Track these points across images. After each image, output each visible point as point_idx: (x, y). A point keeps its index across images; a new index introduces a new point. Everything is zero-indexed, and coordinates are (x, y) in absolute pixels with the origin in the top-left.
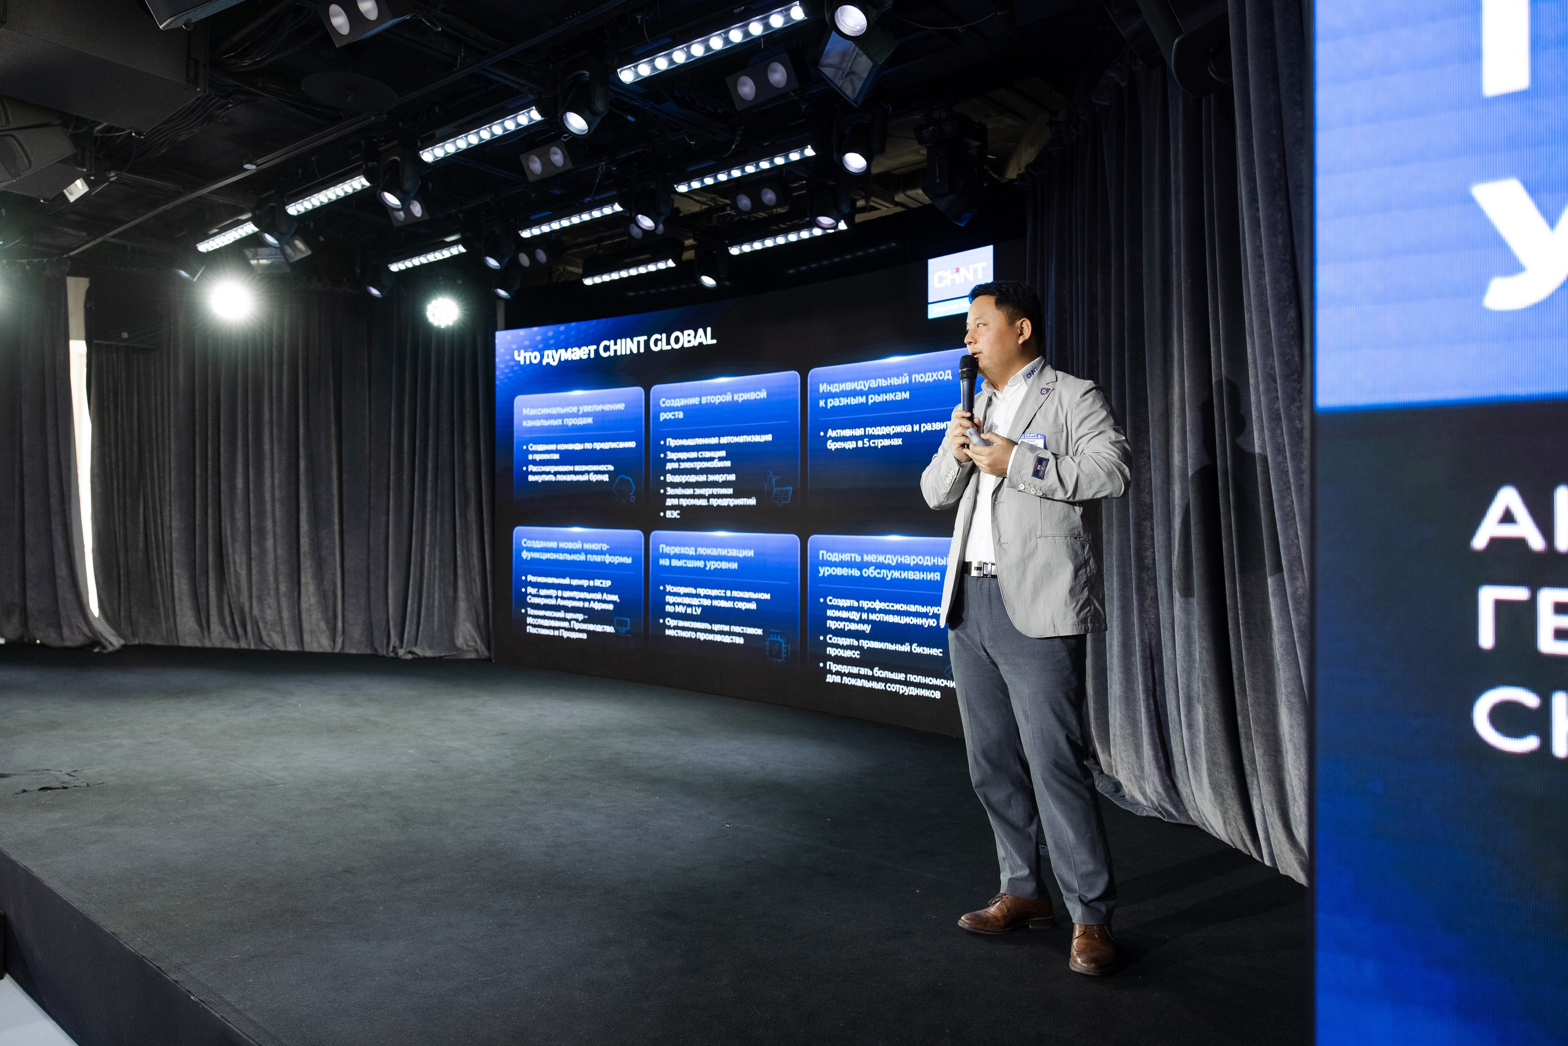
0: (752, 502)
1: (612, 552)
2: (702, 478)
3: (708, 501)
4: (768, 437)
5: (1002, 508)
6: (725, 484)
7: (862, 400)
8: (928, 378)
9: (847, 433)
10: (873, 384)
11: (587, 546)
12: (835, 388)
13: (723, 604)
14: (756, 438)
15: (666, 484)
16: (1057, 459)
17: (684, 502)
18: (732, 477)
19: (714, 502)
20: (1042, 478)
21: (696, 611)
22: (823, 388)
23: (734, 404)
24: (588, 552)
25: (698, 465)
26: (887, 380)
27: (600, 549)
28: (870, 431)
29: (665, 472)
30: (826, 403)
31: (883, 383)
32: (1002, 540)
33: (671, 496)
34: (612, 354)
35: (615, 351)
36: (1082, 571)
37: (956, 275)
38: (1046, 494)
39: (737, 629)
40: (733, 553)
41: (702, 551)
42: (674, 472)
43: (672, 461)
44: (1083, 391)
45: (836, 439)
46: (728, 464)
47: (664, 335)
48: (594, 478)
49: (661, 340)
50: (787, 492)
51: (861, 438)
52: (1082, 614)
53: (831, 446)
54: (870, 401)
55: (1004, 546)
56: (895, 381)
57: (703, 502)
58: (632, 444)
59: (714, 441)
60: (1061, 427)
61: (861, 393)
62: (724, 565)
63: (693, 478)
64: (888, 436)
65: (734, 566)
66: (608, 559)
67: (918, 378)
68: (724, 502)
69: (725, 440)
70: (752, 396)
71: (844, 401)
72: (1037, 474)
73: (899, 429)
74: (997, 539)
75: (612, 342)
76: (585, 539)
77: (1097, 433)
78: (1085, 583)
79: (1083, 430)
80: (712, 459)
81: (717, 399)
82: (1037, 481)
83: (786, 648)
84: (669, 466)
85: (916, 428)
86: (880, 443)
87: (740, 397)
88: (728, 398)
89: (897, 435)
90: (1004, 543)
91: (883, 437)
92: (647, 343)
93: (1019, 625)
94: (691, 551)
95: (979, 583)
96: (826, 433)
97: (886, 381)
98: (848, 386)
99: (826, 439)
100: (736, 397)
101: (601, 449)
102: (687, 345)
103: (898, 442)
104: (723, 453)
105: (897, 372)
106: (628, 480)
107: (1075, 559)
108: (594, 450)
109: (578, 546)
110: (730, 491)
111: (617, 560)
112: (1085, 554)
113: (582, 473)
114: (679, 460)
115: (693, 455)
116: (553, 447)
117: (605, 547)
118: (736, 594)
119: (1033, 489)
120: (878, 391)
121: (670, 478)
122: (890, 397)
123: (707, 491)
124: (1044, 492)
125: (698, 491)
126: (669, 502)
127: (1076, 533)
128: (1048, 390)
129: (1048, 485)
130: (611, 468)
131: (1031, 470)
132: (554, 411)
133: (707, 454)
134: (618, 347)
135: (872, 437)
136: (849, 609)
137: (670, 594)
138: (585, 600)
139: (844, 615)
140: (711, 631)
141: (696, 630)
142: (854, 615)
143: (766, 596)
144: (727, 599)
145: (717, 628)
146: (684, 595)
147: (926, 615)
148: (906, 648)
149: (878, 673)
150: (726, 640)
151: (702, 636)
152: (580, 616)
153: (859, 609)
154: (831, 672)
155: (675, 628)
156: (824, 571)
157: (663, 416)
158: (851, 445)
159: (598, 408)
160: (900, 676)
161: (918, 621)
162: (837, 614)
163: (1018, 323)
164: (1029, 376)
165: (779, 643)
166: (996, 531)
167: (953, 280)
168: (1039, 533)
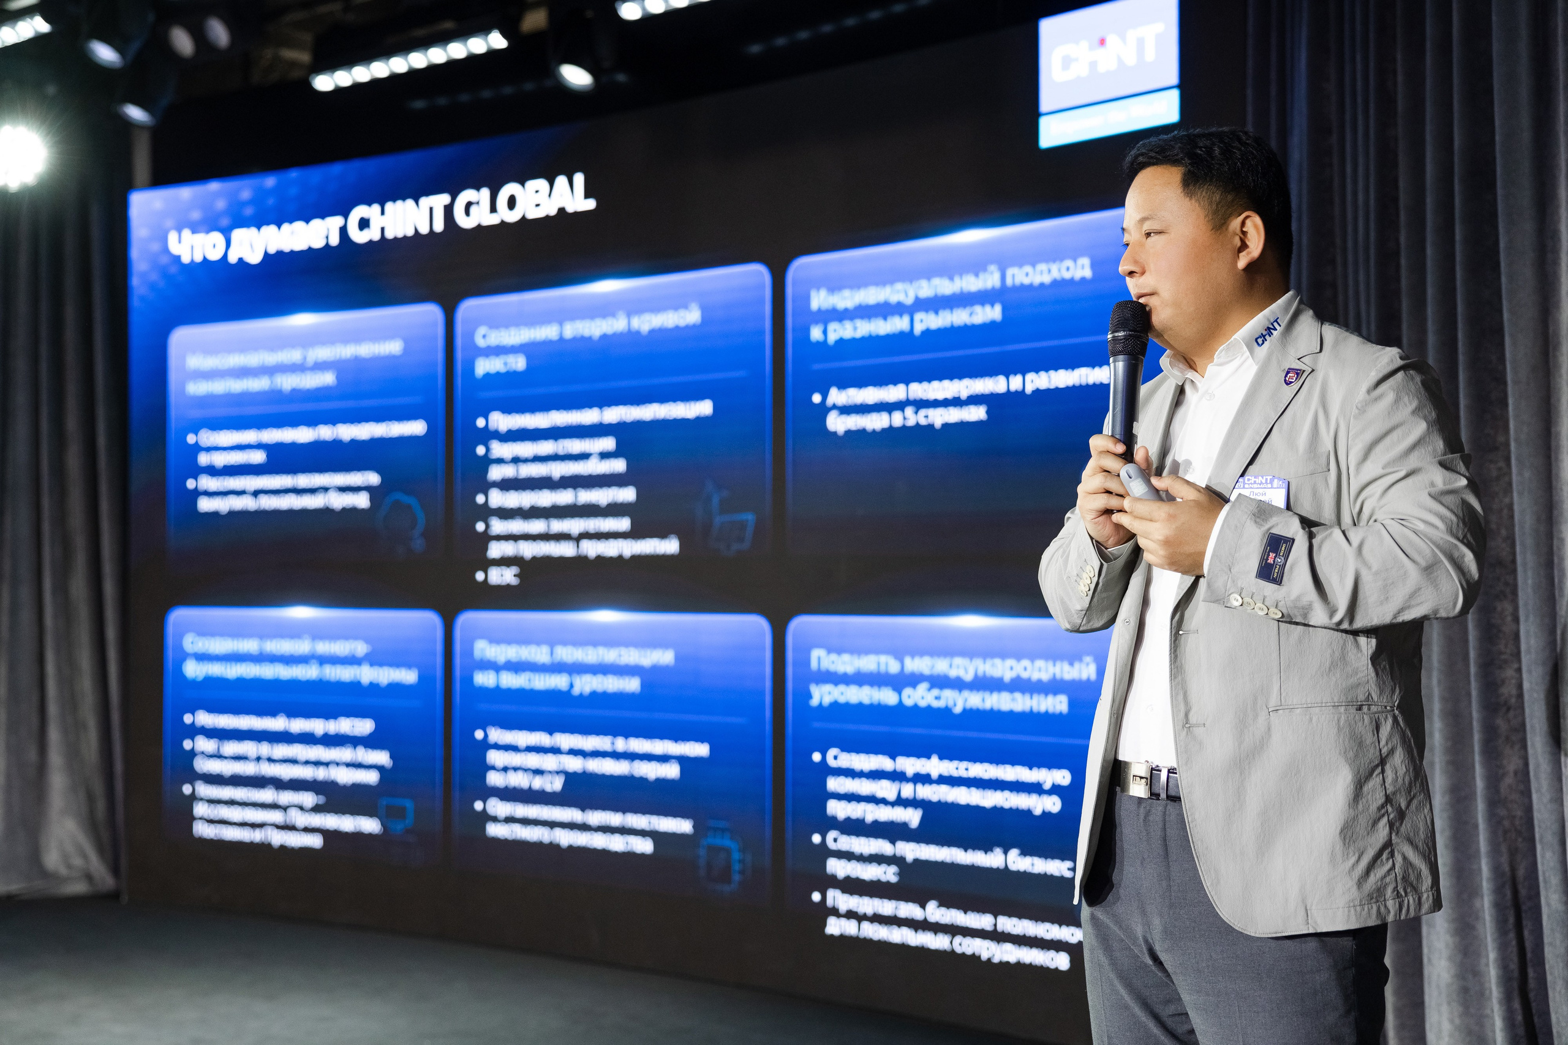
0: (670, 546)
1: (374, 659)
2: (565, 497)
3: (578, 547)
4: (705, 408)
5: (1192, 643)
6: (614, 510)
7: (904, 324)
8: (1041, 275)
9: (870, 395)
10: (926, 289)
11: (324, 648)
12: (846, 300)
13: (610, 766)
14: (680, 410)
15: (486, 513)
16: (1311, 536)
17: (529, 550)
18: (627, 494)
19: (592, 549)
20: (1278, 581)
21: (552, 783)
22: (819, 300)
23: (632, 336)
24: (324, 660)
25: (557, 470)
26: (954, 282)
27: (350, 653)
28: (919, 390)
29: (485, 487)
30: (825, 332)
31: (945, 287)
32: (1193, 718)
33: (499, 538)
34: (375, 236)
35: (383, 229)
36: (1375, 781)
38: (1289, 616)
39: (638, 822)
40: (631, 656)
41: (567, 654)
42: (507, 485)
43: (500, 461)
44: (1374, 376)
45: (847, 410)
46: (619, 466)
47: (484, 193)
48: (339, 501)
49: (478, 203)
50: (743, 526)
51: (900, 406)
52: (1373, 879)
53: (837, 423)
54: (918, 328)
55: (1198, 731)
56: (971, 284)
57: (566, 550)
58: (416, 428)
59: (589, 416)
60: (1324, 461)
61: (899, 309)
62: (612, 684)
63: (545, 498)
64: (956, 402)
65: (632, 685)
66: (367, 674)
67: (1020, 276)
68: (611, 549)
69: (613, 415)
70: (669, 319)
71: (863, 328)
72: (1268, 572)
73: (982, 387)
74: (1182, 715)
75: (375, 209)
76: (316, 632)
77: (1402, 474)
78: (1379, 809)
79: (1372, 468)
80: (584, 456)
81: (595, 328)
82: (1268, 588)
83: (743, 861)
84: (496, 473)
85: (1016, 383)
86: (939, 417)
87: (645, 323)
88: (617, 325)
89: (974, 400)
90: (1197, 725)
91: (946, 403)
92: (449, 210)
93: (1228, 910)
94: (540, 654)
95: (1142, 811)
96: (824, 397)
97: (951, 284)
98: (872, 295)
99: (824, 410)
100: (635, 324)
101: (353, 439)
102: (533, 213)
103: (979, 414)
104: (608, 443)
105: (975, 263)
106: (409, 507)
107: (1356, 756)
108: (337, 443)
109: (303, 647)
110: (623, 524)
111: (385, 676)
112: (1383, 743)
113: (312, 491)
114: (516, 460)
115: (546, 447)
116: (250, 436)
117: (360, 648)
118: (635, 744)
119: (1259, 605)
120: (935, 304)
121: (497, 499)
122: (960, 317)
123: (574, 526)
124: (1285, 611)
125: (558, 526)
126: (496, 550)
127: (1361, 697)
128: (1298, 373)
129: (1293, 595)
130: (373, 478)
131: (1254, 564)
132: (253, 359)
133: (575, 446)
134: (387, 221)
135: (921, 404)
136: (876, 775)
137: (497, 747)
138: (317, 763)
139: (864, 787)
140: (584, 827)
141: (552, 825)
142: (886, 789)
143: (700, 750)
144: (616, 755)
145: (596, 817)
146: (530, 749)
147: (1035, 788)
148: (993, 859)
149: (934, 912)
150: (616, 844)
151: (565, 838)
152: (308, 799)
153: (897, 776)
154: (835, 912)
155: (510, 820)
156: (822, 695)
157: (484, 367)
158: (876, 422)
159: (347, 351)
160: (984, 921)
161: (1021, 801)
162: (850, 785)
163: (1236, 223)
164: (1260, 341)
165: (728, 851)
166: (1181, 697)
167: (1093, 65)
168: (1273, 702)
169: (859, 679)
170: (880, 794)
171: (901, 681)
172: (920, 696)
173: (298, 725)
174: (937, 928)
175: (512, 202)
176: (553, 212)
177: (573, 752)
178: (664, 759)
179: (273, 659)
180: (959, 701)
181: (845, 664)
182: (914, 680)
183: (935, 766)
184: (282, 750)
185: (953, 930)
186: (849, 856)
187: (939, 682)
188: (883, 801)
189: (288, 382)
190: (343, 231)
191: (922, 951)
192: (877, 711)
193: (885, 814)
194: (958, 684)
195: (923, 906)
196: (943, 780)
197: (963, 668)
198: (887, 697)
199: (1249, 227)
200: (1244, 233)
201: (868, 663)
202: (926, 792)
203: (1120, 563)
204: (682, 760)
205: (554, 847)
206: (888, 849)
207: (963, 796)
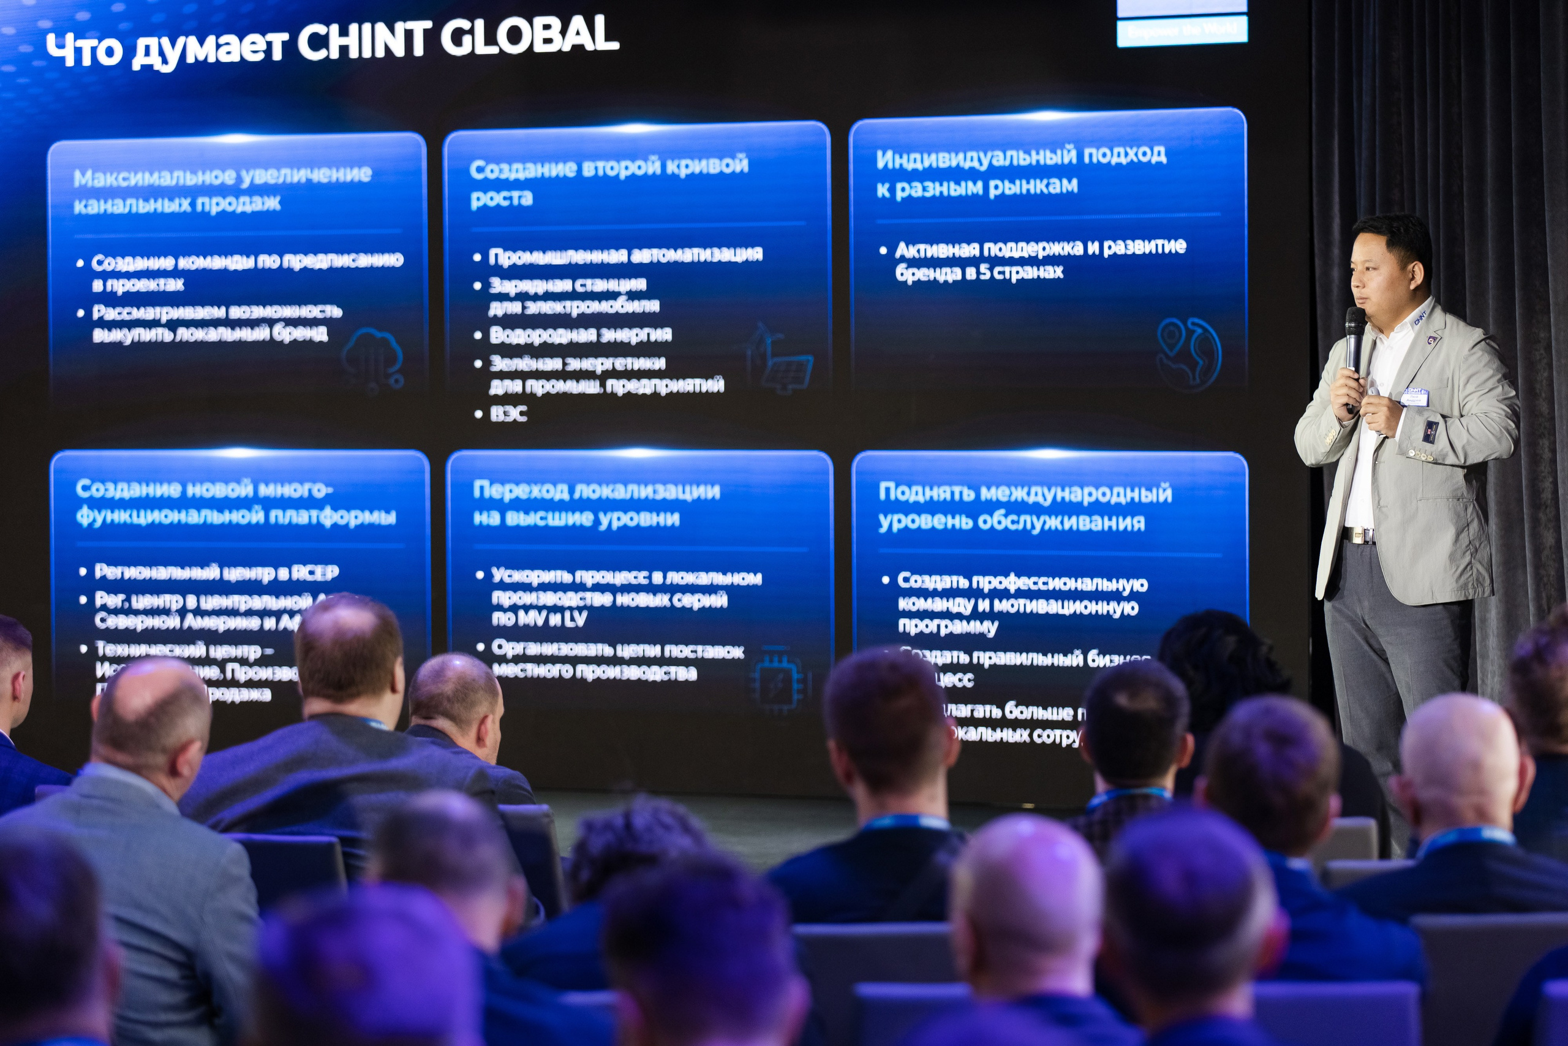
0: (717, 385)
1: (336, 502)
2: (587, 336)
3: (603, 385)
4: (756, 254)
5: (1382, 468)
6: (646, 349)
7: (977, 188)
8: (1119, 156)
9: (942, 251)
10: (1000, 159)
11: (265, 491)
12: (913, 162)
13: (644, 600)
14: (725, 255)
15: (487, 349)
16: (1447, 422)
17: (538, 387)
18: (664, 334)
19: (617, 387)
20: (1432, 442)
21: (572, 619)
22: (885, 160)
23: (665, 180)
24: (269, 504)
25: (576, 308)
26: (1030, 155)
27: (306, 494)
28: (993, 249)
29: (486, 323)
30: (892, 190)
31: (1022, 159)
32: (1382, 503)
33: (502, 375)
34: (335, 54)
35: (344, 50)
36: (1465, 534)
38: (1435, 458)
39: (675, 651)
40: (671, 492)
41: (585, 491)
42: (509, 322)
43: (503, 297)
44: (1471, 343)
45: (915, 263)
46: (653, 306)
47: (480, 24)
48: (285, 334)
49: (471, 31)
50: (801, 366)
51: (975, 262)
52: (1463, 579)
53: (905, 274)
54: (993, 193)
55: (1384, 509)
56: (1048, 158)
57: (591, 387)
58: (394, 260)
59: (617, 257)
61: (972, 175)
62: (646, 519)
63: (561, 336)
64: (1033, 261)
65: (673, 519)
66: (329, 517)
67: (1096, 155)
68: (644, 387)
69: (642, 256)
70: (713, 166)
71: (934, 189)
72: (1428, 439)
73: (1057, 249)
74: (1377, 502)
75: (335, 28)
76: (259, 474)
77: (1486, 390)
78: (1467, 546)
79: (1471, 387)
80: (613, 296)
81: (623, 169)
82: (1427, 446)
83: (803, 681)
84: (497, 309)
85: (1093, 248)
86: (1015, 274)
87: (683, 168)
88: (653, 167)
89: (1051, 260)
90: (1384, 507)
91: (1022, 262)
92: (432, 38)
93: (1397, 592)
94: (560, 493)
95: (1359, 550)
96: (892, 249)
97: (1027, 157)
98: (944, 160)
99: (892, 262)
100: (671, 167)
101: (305, 270)
102: (540, 48)
103: (1054, 272)
104: (640, 284)
105: (1053, 140)
106: (385, 341)
107: (1457, 521)
108: (284, 273)
109: (245, 490)
110: (660, 363)
111: (354, 518)
112: (1469, 516)
113: (253, 323)
114: (523, 297)
115: (563, 285)
116: (167, 263)
117: (320, 491)
118: (674, 577)
119: (1422, 454)
120: (1012, 173)
121: (498, 335)
122: (1037, 186)
123: (599, 365)
124: (1433, 456)
125: (574, 364)
126: (497, 388)
127: (1459, 495)
128: (1435, 339)
129: (1440, 449)
130: (335, 312)
131: (1421, 435)
132: (166, 179)
133: (599, 285)
134: (352, 41)
135: (995, 261)
136: (949, 593)
137: (503, 586)
138: (263, 614)
139: (939, 604)
140: (615, 661)
141: (574, 661)
142: (963, 606)
143: (755, 579)
144: (652, 589)
145: (628, 651)
146: (544, 587)
147: (1116, 596)
148: (1075, 659)
149: (1013, 710)
150: (655, 674)
151: (589, 673)
152: (253, 652)
153: (975, 593)
155: (517, 659)
156: (891, 523)
157: (478, 200)
158: (952, 275)
159: (299, 176)
160: (1064, 714)
161: (1102, 608)
162: (921, 604)
163: (1410, 267)
164: (1417, 322)
165: (787, 672)
166: (1376, 493)
168: (1419, 496)
169: (932, 507)
170: (955, 610)
171: (974, 509)
172: (998, 521)
173: (234, 574)
174: (1015, 724)
175: (515, 35)
176: (567, 48)
177: (598, 588)
178: (711, 589)
179: (200, 503)
180: (1037, 524)
181: (915, 494)
182: (991, 507)
183: (1012, 582)
184: (211, 602)
185: (1032, 724)
187: (1015, 508)
188: (959, 616)
189: (214, 206)
190: (290, 47)
191: (1001, 744)
192: (951, 535)
193: (959, 627)
194: (1037, 510)
195: (1002, 707)
196: (1020, 594)
197: (1041, 495)
198: (964, 523)
199: (1416, 268)
200: (1413, 271)
201: (942, 493)
202: (1002, 606)
203: (1349, 428)
204: (730, 590)
205: (577, 682)
206: (964, 659)
207: (1041, 607)
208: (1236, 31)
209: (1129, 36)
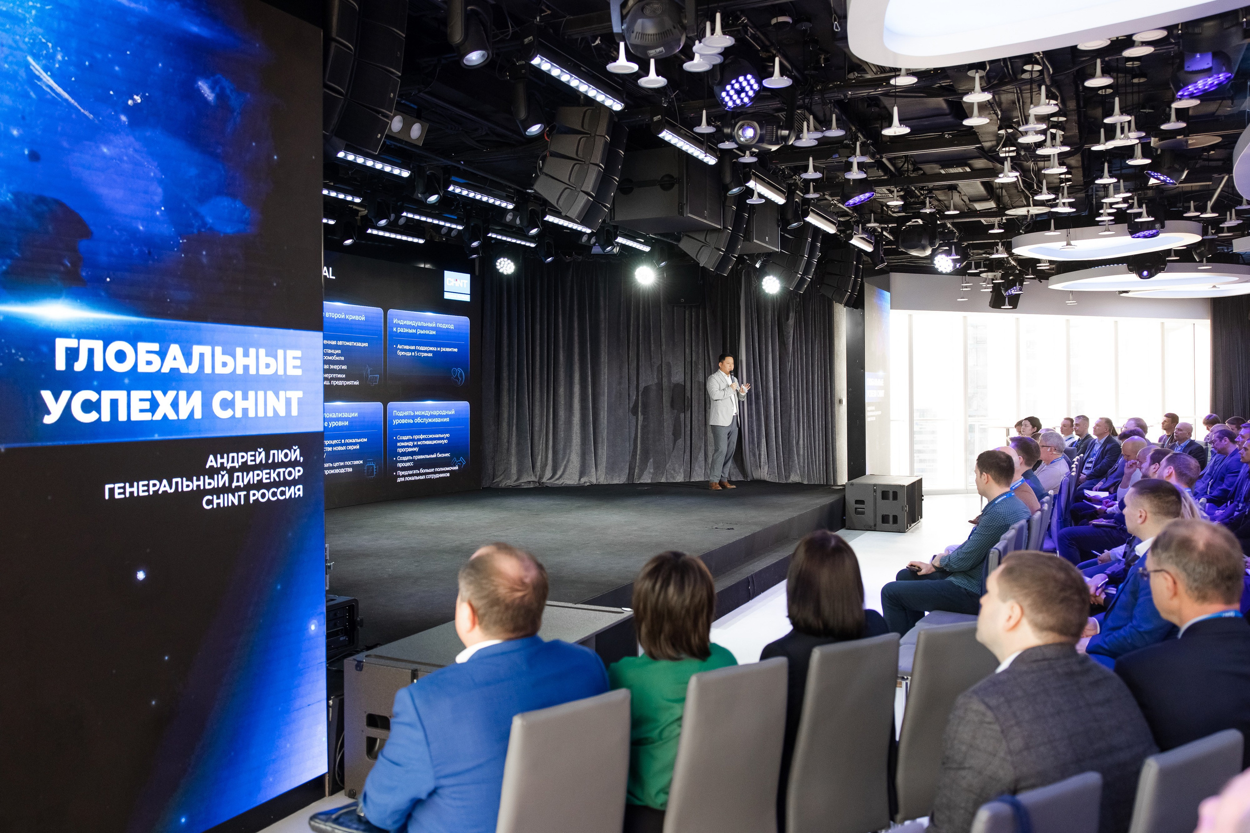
0: (357, 383)
2: (326, 367)
3: (330, 382)
4: (366, 345)
6: (340, 371)
7: (415, 331)
8: (444, 326)
9: (407, 347)
10: (421, 324)
12: (402, 323)
13: (340, 448)
14: (359, 344)
18: (345, 367)
19: (334, 383)
22: (395, 321)
28: (418, 348)
30: (397, 329)
31: (425, 325)
37: (456, 282)
39: (348, 463)
40: (346, 415)
45: (402, 350)
46: (343, 358)
50: (376, 378)
51: (414, 351)
53: (400, 353)
54: (418, 333)
56: (430, 325)
59: (334, 343)
61: (414, 327)
62: (340, 424)
64: (426, 352)
65: (348, 423)
67: (440, 325)
68: (340, 383)
69: (340, 343)
70: (357, 318)
71: (406, 330)
73: (431, 349)
80: (332, 355)
81: (335, 316)
83: (376, 469)
85: (439, 349)
86: (422, 355)
88: (342, 316)
89: (430, 352)
91: (424, 352)
96: (397, 346)
98: (408, 323)
99: (396, 349)
103: (430, 355)
104: (339, 352)
105: (431, 320)
110: (345, 376)
118: (347, 441)
120: (422, 328)
122: (427, 332)
123: (329, 376)
133: (329, 351)
135: (419, 351)
136: (408, 441)
139: (406, 444)
140: (333, 468)
142: (411, 444)
143: (366, 440)
144: (342, 445)
145: (336, 465)
147: (443, 439)
148: (434, 456)
149: (422, 471)
150: (342, 471)
153: (413, 440)
154: (399, 476)
156: (396, 422)
158: (409, 354)
160: (432, 470)
161: (440, 442)
162: (403, 444)
165: (372, 467)
167: (455, 284)
169: (404, 417)
170: (409, 445)
171: (414, 417)
172: (418, 420)
174: (422, 474)
178: (355, 444)
180: (427, 421)
181: (401, 414)
182: (417, 417)
183: (422, 437)
185: (426, 474)
186: (402, 462)
187: (422, 417)
188: (410, 447)
191: (419, 480)
192: (408, 425)
193: (410, 450)
194: (427, 417)
195: (420, 470)
196: (423, 440)
197: (428, 413)
198: (411, 421)
201: (406, 413)
202: (419, 443)
204: (360, 443)
206: (411, 458)
207: (428, 442)
208: (467, 298)
209: (447, 296)
